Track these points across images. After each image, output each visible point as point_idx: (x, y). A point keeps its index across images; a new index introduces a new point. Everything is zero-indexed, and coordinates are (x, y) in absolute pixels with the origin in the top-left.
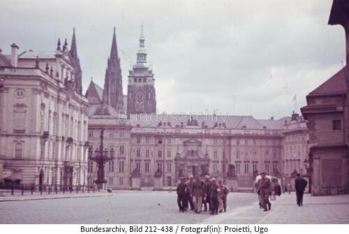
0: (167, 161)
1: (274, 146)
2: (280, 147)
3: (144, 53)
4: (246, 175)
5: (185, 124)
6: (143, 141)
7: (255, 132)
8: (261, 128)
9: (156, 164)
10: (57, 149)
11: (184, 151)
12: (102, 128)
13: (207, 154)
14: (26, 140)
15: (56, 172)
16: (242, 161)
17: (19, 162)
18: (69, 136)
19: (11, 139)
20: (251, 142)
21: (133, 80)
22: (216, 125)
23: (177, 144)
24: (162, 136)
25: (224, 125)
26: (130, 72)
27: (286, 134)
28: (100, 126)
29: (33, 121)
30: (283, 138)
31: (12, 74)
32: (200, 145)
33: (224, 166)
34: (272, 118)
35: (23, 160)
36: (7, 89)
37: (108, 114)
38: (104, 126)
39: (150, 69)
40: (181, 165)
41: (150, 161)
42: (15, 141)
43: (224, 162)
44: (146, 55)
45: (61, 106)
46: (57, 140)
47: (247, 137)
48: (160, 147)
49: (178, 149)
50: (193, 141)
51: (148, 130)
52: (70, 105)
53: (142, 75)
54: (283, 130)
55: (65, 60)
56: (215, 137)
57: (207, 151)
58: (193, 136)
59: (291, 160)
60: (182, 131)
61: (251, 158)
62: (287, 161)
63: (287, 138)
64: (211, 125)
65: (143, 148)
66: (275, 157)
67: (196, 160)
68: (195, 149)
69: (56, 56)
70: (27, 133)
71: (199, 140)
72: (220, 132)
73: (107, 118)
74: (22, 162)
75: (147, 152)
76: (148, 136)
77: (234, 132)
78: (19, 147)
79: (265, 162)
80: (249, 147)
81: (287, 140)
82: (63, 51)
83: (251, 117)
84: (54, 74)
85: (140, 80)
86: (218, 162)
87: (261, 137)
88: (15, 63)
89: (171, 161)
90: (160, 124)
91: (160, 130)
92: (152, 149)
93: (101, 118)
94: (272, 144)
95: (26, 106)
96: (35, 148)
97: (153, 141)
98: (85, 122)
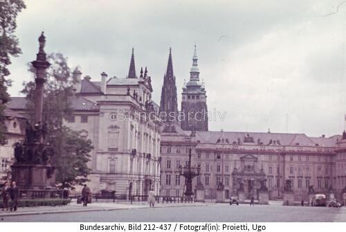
0: (225, 175)
1: (326, 163)
2: (332, 164)
3: (197, 71)
4: (300, 189)
5: (242, 140)
6: (203, 156)
7: (308, 149)
8: (314, 145)
9: (215, 178)
10: (141, 164)
11: (241, 166)
12: (169, 144)
13: (262, 169)
14: (119, 156)
15: (139, 184)
16: (296, 176)
17: (112, 176)
18: (148, 153)
19: (106, 156)
20: (304, 158)
21: (186, 96)
22: (271, 142)
23: (235, 159)
24: (221, 152)
25: (278, 142)
26: (184, 90)
27: (337, 152)
28: (168, 142)
29: (125, 140)
30: (334, 155)
31: (107, 100)
32: (256, 160)
33: (278, 181)
34: (324, 136)
35: (117, 174)
36: (103, 113)
37: (175, 132)
38: (172, 142)
39: (202, 87)
40: (238, 179)
41: (209, 174)
42: (109, 158)
43: (279, 177)
44: (199, 73)
45: (143, 126)
46: (140, 157)
47: (300, 154)
48: (219, 162)
49: (235, 164)
50: (249, 157)
51: (208, 146)
52: (149, 125)
53: (195, 92)
54: (334, 148)
55: (146, 86)
56: (270, 153)
57: (262, 166)
58: (250, 153)
59: (342, 177)
60: (239, 148)
61: (304, 173)
62: (339, 177)
63: (339, 155)
64: (266, 142)
65: (203, 163)
66: (326, 173)
67: (252, 175)
68: (251, 164)
69: (139, 82)
70: (119, 151)
71: (256, 156)
72: (275, 149)
73: (174, 136)
74: (116, 176)
75: (207, 166)
76: (208, 151)
77: (287, 149)
78: (113, 162)
79: (318, 178)
80: (302, 163)
81: (339, 157)
82: (144, 78)
83: (304, 134)
84: (138, 98)
85: (193, 97)
86: (273, 177)
87: (313, 154)
88: (104, 90)
89: (229, 175)
90: (219, 141)
91: (219, 146)
92: (211, 164)
93: (169, 135)
94: (324, 161)
95: (119, 128)
96: (127, 164)
97: (212, 156)
98: (158, 140)
